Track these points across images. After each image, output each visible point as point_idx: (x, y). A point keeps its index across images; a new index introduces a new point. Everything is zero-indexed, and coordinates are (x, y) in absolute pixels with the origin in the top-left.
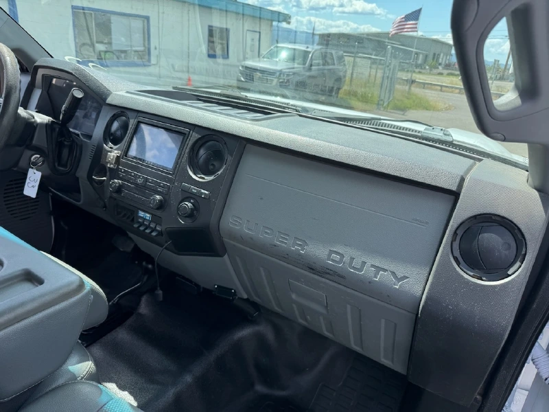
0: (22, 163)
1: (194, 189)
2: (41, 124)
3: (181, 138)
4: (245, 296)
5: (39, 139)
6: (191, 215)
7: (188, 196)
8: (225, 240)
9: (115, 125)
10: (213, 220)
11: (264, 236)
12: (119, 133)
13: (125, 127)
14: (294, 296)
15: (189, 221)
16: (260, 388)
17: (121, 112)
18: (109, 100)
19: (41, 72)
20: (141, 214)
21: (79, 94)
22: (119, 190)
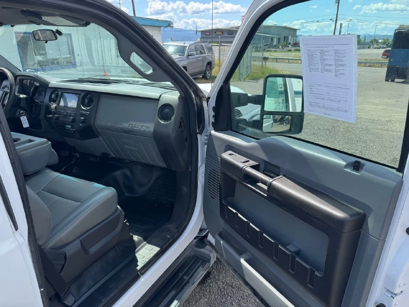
0: (17, 114)
1: (84, 112)
2: (23, 98)
3: (78, 95)
4: (114, 156)
5: (23, 104)
6: (83, 122)
7: (83, 115)
8: (98, 130)
9: (53, 96)
10: (92, 122)
11: (109, 124)
12: (55, 99)
13: (57, 96)
14: (126, 147)
15: (83, 124)
16: (127, 194)
17: (55, 89)
18: (50, 86)
19: (18, 78)
20: (67, 126)
21: (38, 85)
22: (57, 118)
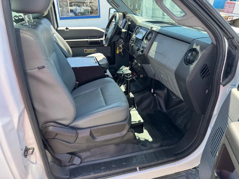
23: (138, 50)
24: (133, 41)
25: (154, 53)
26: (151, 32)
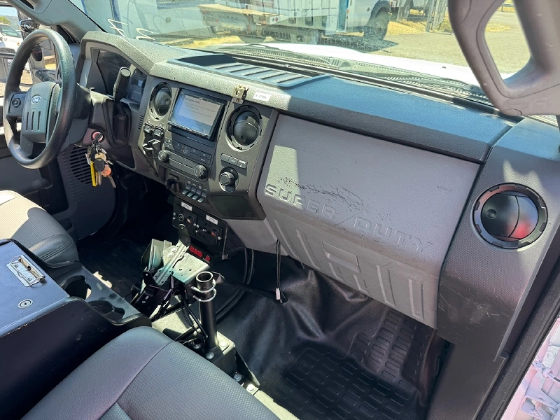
23: (207, 174)
24: (162, 138)
25: (296, 190)
26: (248, 108)
